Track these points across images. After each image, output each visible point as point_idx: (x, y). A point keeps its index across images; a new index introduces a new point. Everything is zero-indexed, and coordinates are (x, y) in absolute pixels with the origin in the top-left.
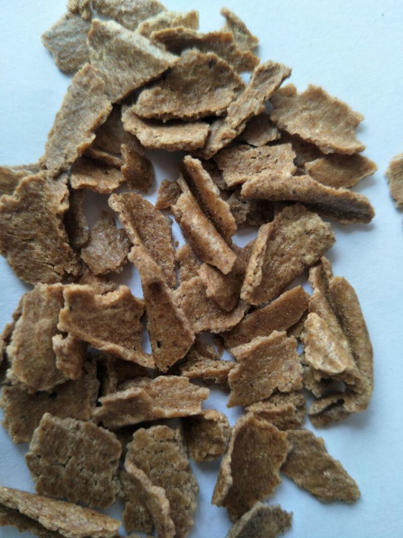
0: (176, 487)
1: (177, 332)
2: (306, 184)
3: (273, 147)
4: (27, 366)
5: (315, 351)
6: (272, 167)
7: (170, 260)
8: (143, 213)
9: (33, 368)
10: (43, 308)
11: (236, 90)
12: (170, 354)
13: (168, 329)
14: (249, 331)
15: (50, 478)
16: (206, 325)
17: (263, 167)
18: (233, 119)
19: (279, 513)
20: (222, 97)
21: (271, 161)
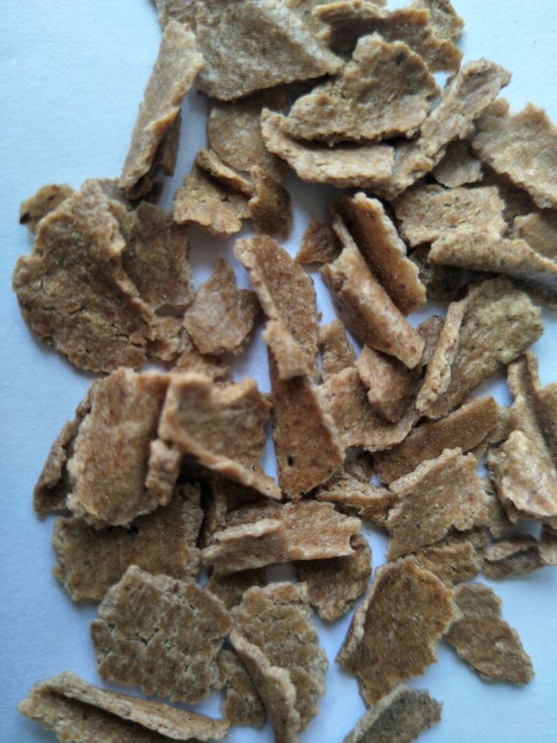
0: (299, 664)
1: (321, 446)
2: (519, 252)
3: (474, 191)
4: (99, 490)
5: (517, 484)
6: (472, 221)
7: (311, 340)
8: (277, 269)
9: (108, 494)
10: (128, 406)
11: (429, 98)
12: (306, 477)
13: (307, 441)
14: (412, 452)
15: (122, 657)
16: (359, 438)
17: (461, 220)
18: (429, 143)
19: (427, 701)
20: (412, 109)
21: (471, 212)
